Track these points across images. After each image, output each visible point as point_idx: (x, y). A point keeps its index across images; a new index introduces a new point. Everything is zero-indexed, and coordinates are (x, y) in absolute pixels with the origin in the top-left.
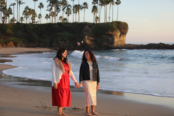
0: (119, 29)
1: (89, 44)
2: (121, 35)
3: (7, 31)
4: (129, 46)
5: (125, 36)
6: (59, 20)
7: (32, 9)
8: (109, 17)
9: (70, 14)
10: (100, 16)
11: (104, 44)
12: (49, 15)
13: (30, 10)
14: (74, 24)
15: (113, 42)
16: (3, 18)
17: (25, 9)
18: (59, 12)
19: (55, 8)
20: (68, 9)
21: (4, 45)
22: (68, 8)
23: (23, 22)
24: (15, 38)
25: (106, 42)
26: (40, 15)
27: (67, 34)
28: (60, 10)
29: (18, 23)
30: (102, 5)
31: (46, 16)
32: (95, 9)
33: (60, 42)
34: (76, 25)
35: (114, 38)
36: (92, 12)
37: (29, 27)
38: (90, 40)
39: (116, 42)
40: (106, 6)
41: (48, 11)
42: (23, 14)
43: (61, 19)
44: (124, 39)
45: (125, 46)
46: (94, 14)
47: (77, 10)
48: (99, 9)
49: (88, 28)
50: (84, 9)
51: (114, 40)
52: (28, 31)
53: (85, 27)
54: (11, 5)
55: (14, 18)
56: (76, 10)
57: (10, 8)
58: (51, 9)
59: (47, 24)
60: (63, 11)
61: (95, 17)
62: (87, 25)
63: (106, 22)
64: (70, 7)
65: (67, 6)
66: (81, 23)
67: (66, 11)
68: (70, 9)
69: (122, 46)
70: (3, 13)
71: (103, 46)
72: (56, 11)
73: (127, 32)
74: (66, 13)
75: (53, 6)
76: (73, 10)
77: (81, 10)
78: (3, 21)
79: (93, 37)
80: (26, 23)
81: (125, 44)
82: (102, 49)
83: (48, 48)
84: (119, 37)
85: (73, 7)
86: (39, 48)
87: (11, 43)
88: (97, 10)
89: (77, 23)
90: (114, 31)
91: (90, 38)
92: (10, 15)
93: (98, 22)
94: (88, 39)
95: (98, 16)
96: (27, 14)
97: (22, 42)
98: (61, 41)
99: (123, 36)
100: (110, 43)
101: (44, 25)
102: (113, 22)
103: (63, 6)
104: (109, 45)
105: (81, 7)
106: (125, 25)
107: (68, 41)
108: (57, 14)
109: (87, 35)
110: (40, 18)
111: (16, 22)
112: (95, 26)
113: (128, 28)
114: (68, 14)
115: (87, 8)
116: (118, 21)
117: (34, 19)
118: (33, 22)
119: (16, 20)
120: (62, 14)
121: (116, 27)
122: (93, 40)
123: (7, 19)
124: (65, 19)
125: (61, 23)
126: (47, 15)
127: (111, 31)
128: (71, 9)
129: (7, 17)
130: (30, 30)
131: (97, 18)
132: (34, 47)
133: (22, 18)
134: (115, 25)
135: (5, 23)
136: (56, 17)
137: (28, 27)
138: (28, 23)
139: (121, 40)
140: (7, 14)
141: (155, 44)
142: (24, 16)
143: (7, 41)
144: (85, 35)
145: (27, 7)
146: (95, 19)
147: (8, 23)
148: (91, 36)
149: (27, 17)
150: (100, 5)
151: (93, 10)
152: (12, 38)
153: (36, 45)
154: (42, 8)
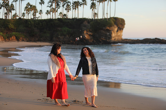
0: (116, 25)
1: (88, 39)
2: (118, 30)
3: (9, 26)
4: (126, 40)
5: (122, 31)
6: (59, 16)
7: (33, 5)
8: (107, 13)
9: (69, 10)
10: (98, 12)
11: (102, 39)
12: (49, 11)
13: (31, 6)
14: (73, 19)
15: (110, 37)
16: (6, 13)
17: (27, 5)
18: (59, 8)
19: (55, 4)
20: (68, 6)
21: (7, 39)
22: (67, 4)
23: (25, 18)
24: (17, 33)
25: (104, 37)
26: (41, 11)
27: (66, 29)
28: (60, 7)
29: (20, 18)
30: (100, 2)
31: (46, 12)
32: (93, 6)
33: (59, 36)
34: (75, 20)
35: (112, 33)
36: (91, 8)
37: (31, 22)
38: (89, 35)
39: (114, 37)
40: (103, 2)
41: (48, 7)
42: (25, 10)
43: (61, 15)
44: (121, 34)
45: (122, 41)
46: (93, 10)
47: (77, 6)
48: (97, 6)
49: (87, 24)
50: (83, 5)
51: (111, 35)
52: (30, 26)
53: (84, 23)
54: (13, 2)
55: (16, 13)
56: (75, 6)
57: (12, 4)
58: (52, 5)
59: (47, 20)
60: (63, 7)
61: (94, 13)
62: (86, 21)
63: (104, 18)
64: (69, 4)
65: (66, 2)
66: (80, 18)
67: (66, 7)
68: (69, 5)
69: (119, 41)
70: (5, 9)
71: (101, 40)
72: (56, 8)
73: (124, 27)
74: (66, 9)
75: (54, 2)
76: (72, 7)
77: (80, 6)
78: (6, 16)
79: (92, 32)
80: (27, 19)
81: (122, 39)
82: (100, 44)
83: (48, 42)
84: (116, 32)
85: (73, 3)
86: (39, 42)
87: (13, 38)
88: (95, 6)
89: (76, 18)
90: (111, 26)
91: (89, 33)
92: (12, 11)
93: (96, 18)
94: (87, 34)
95: (96, 12)
96: (28, 10)
97: (24, 37)
98: (61, 36)
99: (120, 31)
100: (107, 38)
101: (45, 20)
102: (111, 18)
103: (63, 2)
104: (106, 40)
105: (80, 3)
106: (122, 21)
107: (67, 36)
108: (57, 10)
109: (85, 30)
110: (41, 14)
111: (18, 18)
112: (93, 21)
113: (125, 24)
114: (67, 10)
115: (86, 4)
116: (115, 17)
117: (35, 15)
118: (34, 18)
119: (18, 15)
120: (62, 10)
121: (113, 23)
122: (91, 35)
123: (9, 14)
124: (65, 15)
125: (60, 19)
126: (48, 11)
127: (109, 27)
128: (71, 6)
129: (9, 13)
130: (32, 25)
131: (96, 14)
132: (35, 41)
133: (24, 13)
134: (112, 21)
135: (7, 18)
136: (56, 13)
137: (29, 22)
138: (29, 18)
139: (118, 35)
140: (10, 10)
141: (150, 39)
142: (25, 12)
143: (9, 36)
144: (84, 30)
145: (29, 3)
146: (94, 15)
147: (10, 18)
148: (90, 31)
149: (29, 12)
150: (99, 2)
151: (91, 6)
152: (14, 33)
153: (37, 39)
154: (42, 4)
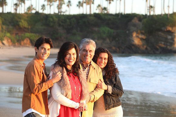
3: (20, 24)
6: (97, 9)
15: (173, 42)
21: (16, 44)
24: (32, 34)
25: (163, 43)
26: (69, 2)
29: (37, 13)
34: (120, 17)
37: (53, 19)
38: (140, 39)
49: (137, 22)
51: (175, 39)
53: (133, 21)
78: (15, 9)
79: (144, 35)
82: (157, 52)
87: (27, 41)
90: (175, 26)
91: (140, 36)
94: (137, 37)
101: (74, 16)
102: (174, 14)
109: (135, 32)
112: (147, 18)
114: (109, 2)
118: (59, 12)
122: (143, 39)
123: (22, 6)
127: (171, 26)
130: (54, 23)
143: (20, 38)
144: (133, 32)
148: (142, 33)
149: (51, 4)
